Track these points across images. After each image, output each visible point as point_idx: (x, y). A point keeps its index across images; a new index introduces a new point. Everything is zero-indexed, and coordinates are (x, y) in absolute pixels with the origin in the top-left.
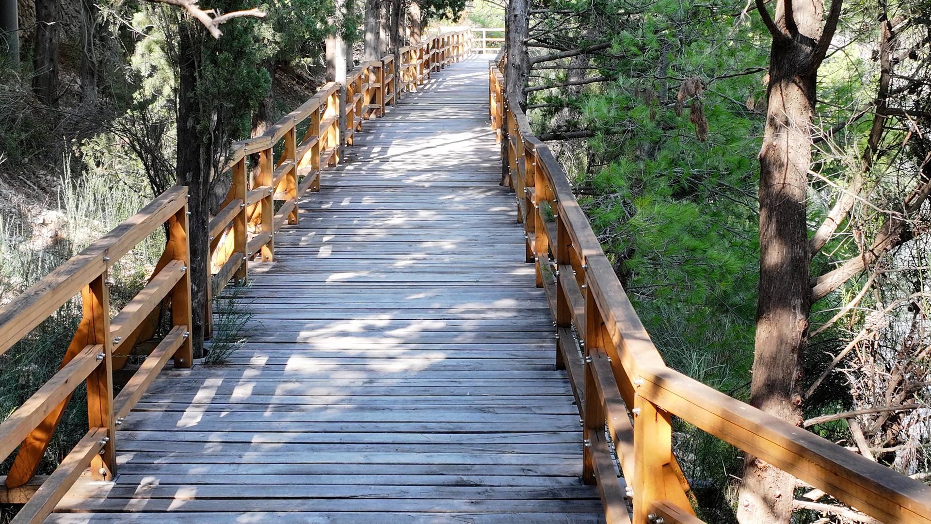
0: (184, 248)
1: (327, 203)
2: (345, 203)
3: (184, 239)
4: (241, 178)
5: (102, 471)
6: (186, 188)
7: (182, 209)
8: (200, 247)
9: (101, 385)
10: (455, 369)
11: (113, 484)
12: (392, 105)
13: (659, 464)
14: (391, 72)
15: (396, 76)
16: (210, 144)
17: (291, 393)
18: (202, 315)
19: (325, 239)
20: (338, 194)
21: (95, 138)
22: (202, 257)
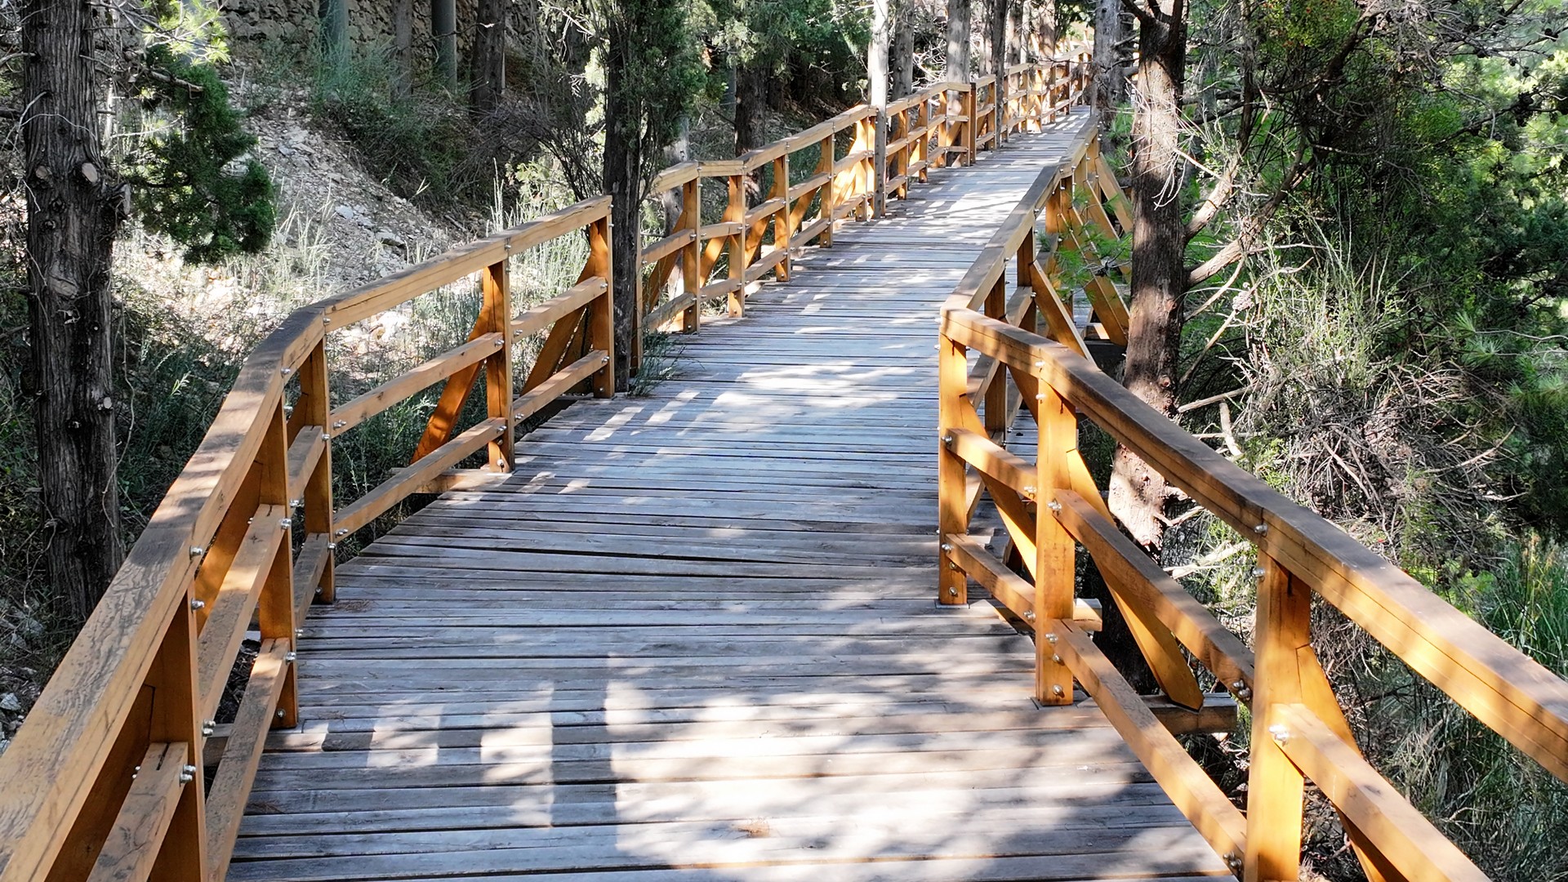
0: (607, 264)
1: (836, 260)
2: (861, 260)
3: (606, 254)
4: (693, 203)
5: (500, 462)
6: (610, 198)
7: (604, 220)
8: (626, 267)
9: (500, 374)
10: (902, 406)
11: (510, 475)
12: (992, 150)
13: (956, 395)
14: (990, 101)
15: (999, 107)
16: (638, 150)
17: (712, 420)
18: (628, 344)
19: (817, 297)
20: (855, 251)
21: (533, 164)
22: (629, 278)
